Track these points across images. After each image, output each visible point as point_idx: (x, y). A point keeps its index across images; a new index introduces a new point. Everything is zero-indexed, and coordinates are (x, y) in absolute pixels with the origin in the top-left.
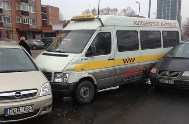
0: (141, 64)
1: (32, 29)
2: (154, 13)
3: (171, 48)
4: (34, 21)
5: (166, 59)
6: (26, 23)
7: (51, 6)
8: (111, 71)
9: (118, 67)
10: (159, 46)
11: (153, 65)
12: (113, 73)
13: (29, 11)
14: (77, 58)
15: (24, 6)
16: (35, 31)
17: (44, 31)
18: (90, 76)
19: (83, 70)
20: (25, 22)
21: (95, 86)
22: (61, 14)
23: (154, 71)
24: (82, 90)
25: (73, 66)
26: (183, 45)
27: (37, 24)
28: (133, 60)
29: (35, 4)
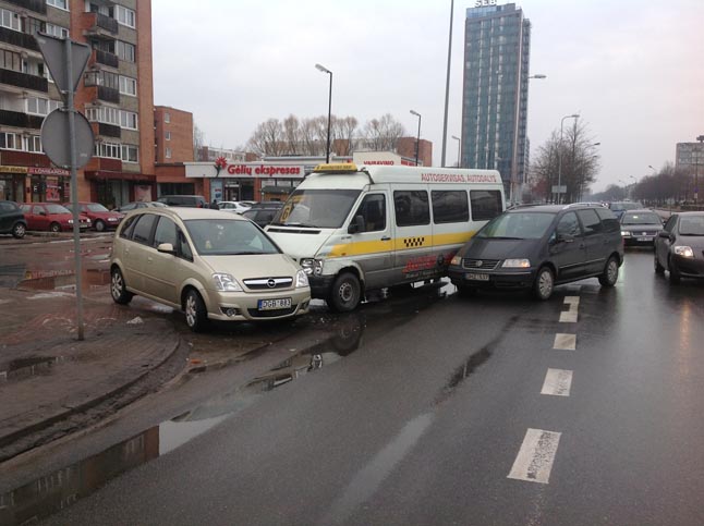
0: (434, 248)
1: (128, 173)
2: (454, 137)
3: (485, 222)
4: (134, 153)
5: (478, 240)
6: (112, 157)
7: (171, 109)
8: (386, 260)
9: (397, 253)
10: (465, 219)
11: (454, 252)
12: (388, 262)
13: (120, 125)
14: (334, 236)
15: (108, 111)
16: (137, 177)
17: (160, 179)
18: (354, 264)
19: (344, 254)
20: (109, 155)
21: (361, 282)
22: (196, 129)
23: (456, 261)
24: (343, 288)
25: (330, 249)
26: (508, 217)
27: (141, 161)
28: (420, 241)
29: (137, 106)
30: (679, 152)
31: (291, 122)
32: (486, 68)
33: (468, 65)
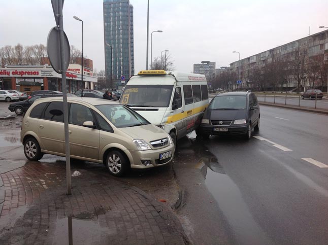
0: (194, 115)
9: (185, 119)
12: (183, 124)
14: (167, 112)
18: (175, 127)
19: (171, 122)
21: (176, 137)
25: (166, 119)
28: (191, 112)
30: (195, 68)
31: (19, 48)
32: (114, 27)
33: (106, 24)
